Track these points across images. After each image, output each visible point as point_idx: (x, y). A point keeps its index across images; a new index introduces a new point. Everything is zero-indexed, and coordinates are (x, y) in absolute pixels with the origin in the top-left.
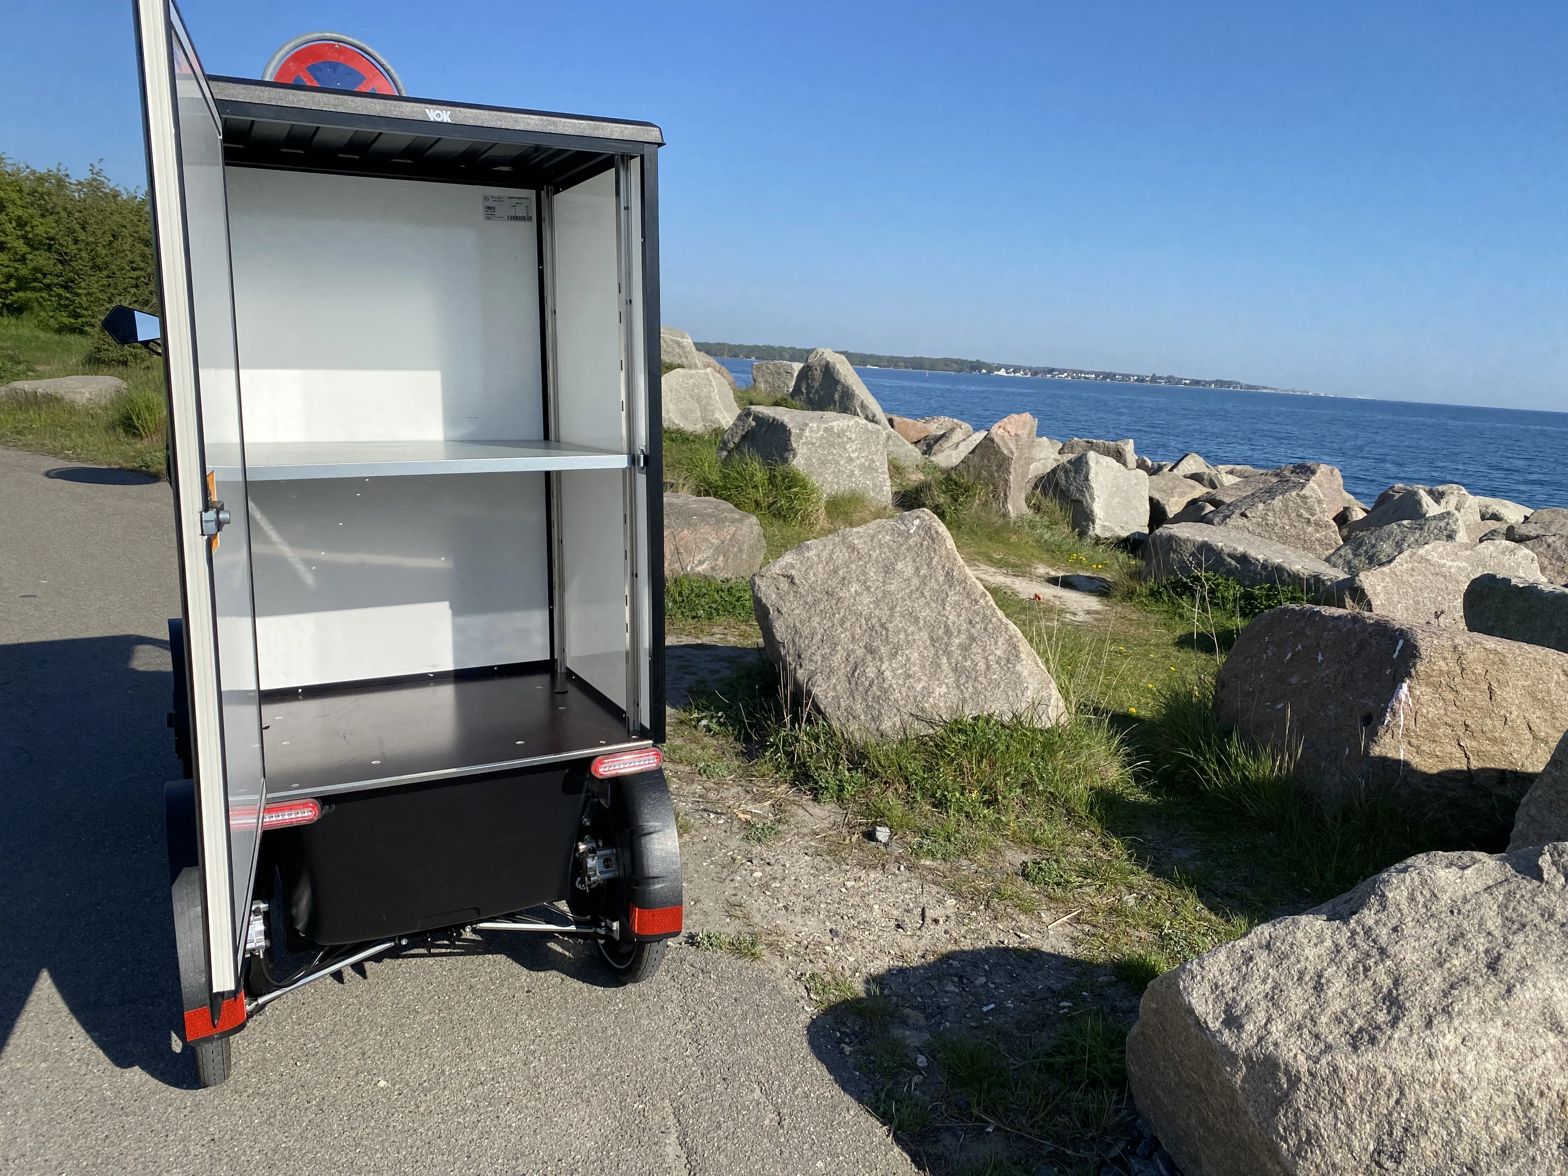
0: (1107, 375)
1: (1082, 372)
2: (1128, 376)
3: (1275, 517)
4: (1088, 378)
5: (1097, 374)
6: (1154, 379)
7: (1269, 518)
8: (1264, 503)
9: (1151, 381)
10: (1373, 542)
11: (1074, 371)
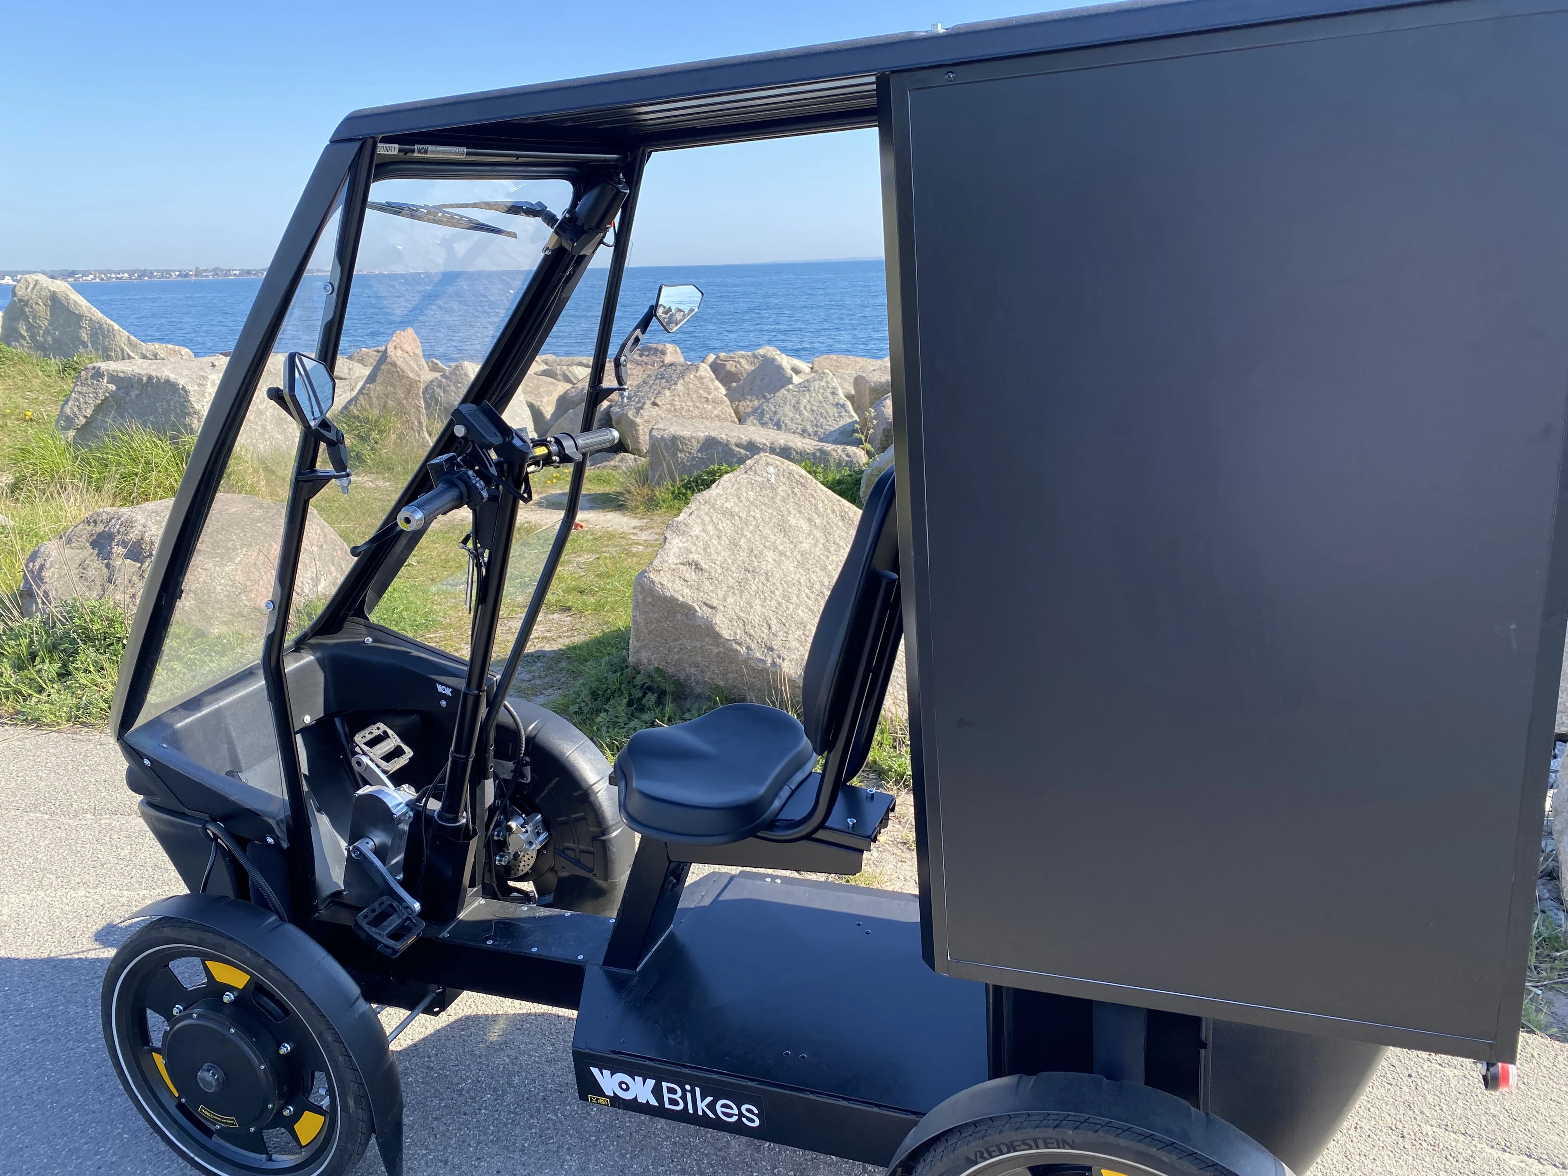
0: (143, 273)
1: (111, 272)
2: (168, 272)
3: (680, 401)
4: (121, 278)
5: (131, 273)
6: (198, 273)
7: (677, 403)
8: (669, 389)
9: (196, 275)
10: (774, 409)
11: (100, 272)
